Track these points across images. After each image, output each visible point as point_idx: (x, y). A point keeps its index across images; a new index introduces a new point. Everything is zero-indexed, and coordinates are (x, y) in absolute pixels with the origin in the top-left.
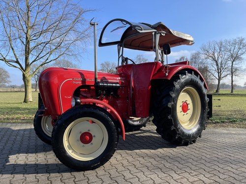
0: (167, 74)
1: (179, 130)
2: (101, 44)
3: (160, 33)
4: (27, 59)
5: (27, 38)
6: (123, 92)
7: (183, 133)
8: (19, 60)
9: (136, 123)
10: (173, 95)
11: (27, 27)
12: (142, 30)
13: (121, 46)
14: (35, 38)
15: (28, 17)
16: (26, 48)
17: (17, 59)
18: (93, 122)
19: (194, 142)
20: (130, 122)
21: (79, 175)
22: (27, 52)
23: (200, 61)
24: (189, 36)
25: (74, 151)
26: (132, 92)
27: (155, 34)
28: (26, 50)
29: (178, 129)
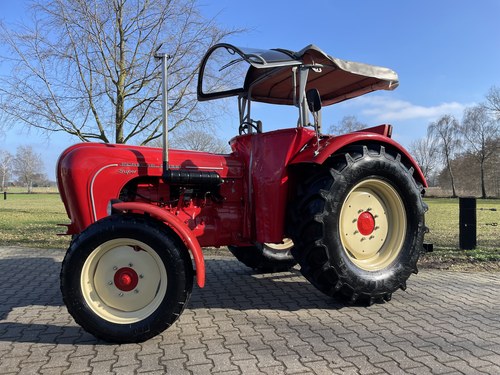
0: (317, 153)
1: (344, 271)
2: (202, 97)
3: (310, 68)
4: (118, 131)
5: (118, 92)
6: (233, 191)
7: (355, 278)
8: (106, 135)
9: (280, 256)
10: (329, 197)
11: (117, 72)
12: (262, 63)
13: (245, 98)
14: (133, 91)
15: (122, 53)
16: (117, 110)
17: (102, 133)
18: (138, 249)
19: (387, 298)
20: (268, 253)
21: (105, 351)
22: (119, 119)
23: (487, 124)
24: (386, 70)
25: (103, 304)
26: (251, 191)
28: (117, 115)
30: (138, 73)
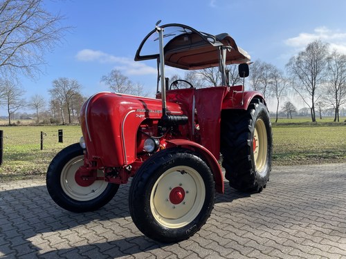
0: (243, 103)
2: (138, 58)
3: (227, 48)
7: (259, 177)
10: (252, 130)
12: (214, 43)
24: (246, 52)
27: (221, 49)
29: (255, 172)
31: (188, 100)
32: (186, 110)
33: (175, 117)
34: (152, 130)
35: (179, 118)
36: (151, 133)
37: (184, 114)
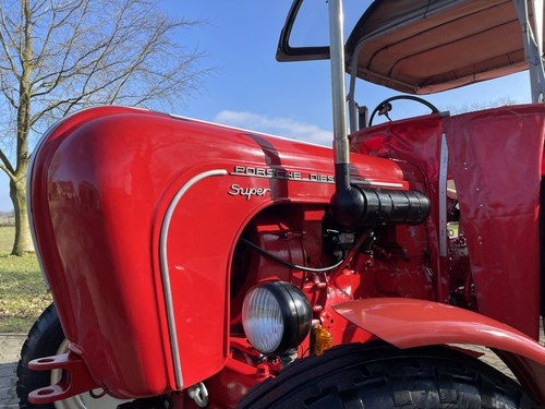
2: (286, 52)
5: (22, 90)
11: (22, 62)
14: (43, 90)
15: (27, 39)
16: (19, 115)
22: (23, 125)
28: (19, 119)
30: (51, 66)
31: (423, 150)
32: (420, 176)
33: (385, 199)
34: (300, 242)
35: (400, 200)
36: (297, 253)
37: (411, 190)
